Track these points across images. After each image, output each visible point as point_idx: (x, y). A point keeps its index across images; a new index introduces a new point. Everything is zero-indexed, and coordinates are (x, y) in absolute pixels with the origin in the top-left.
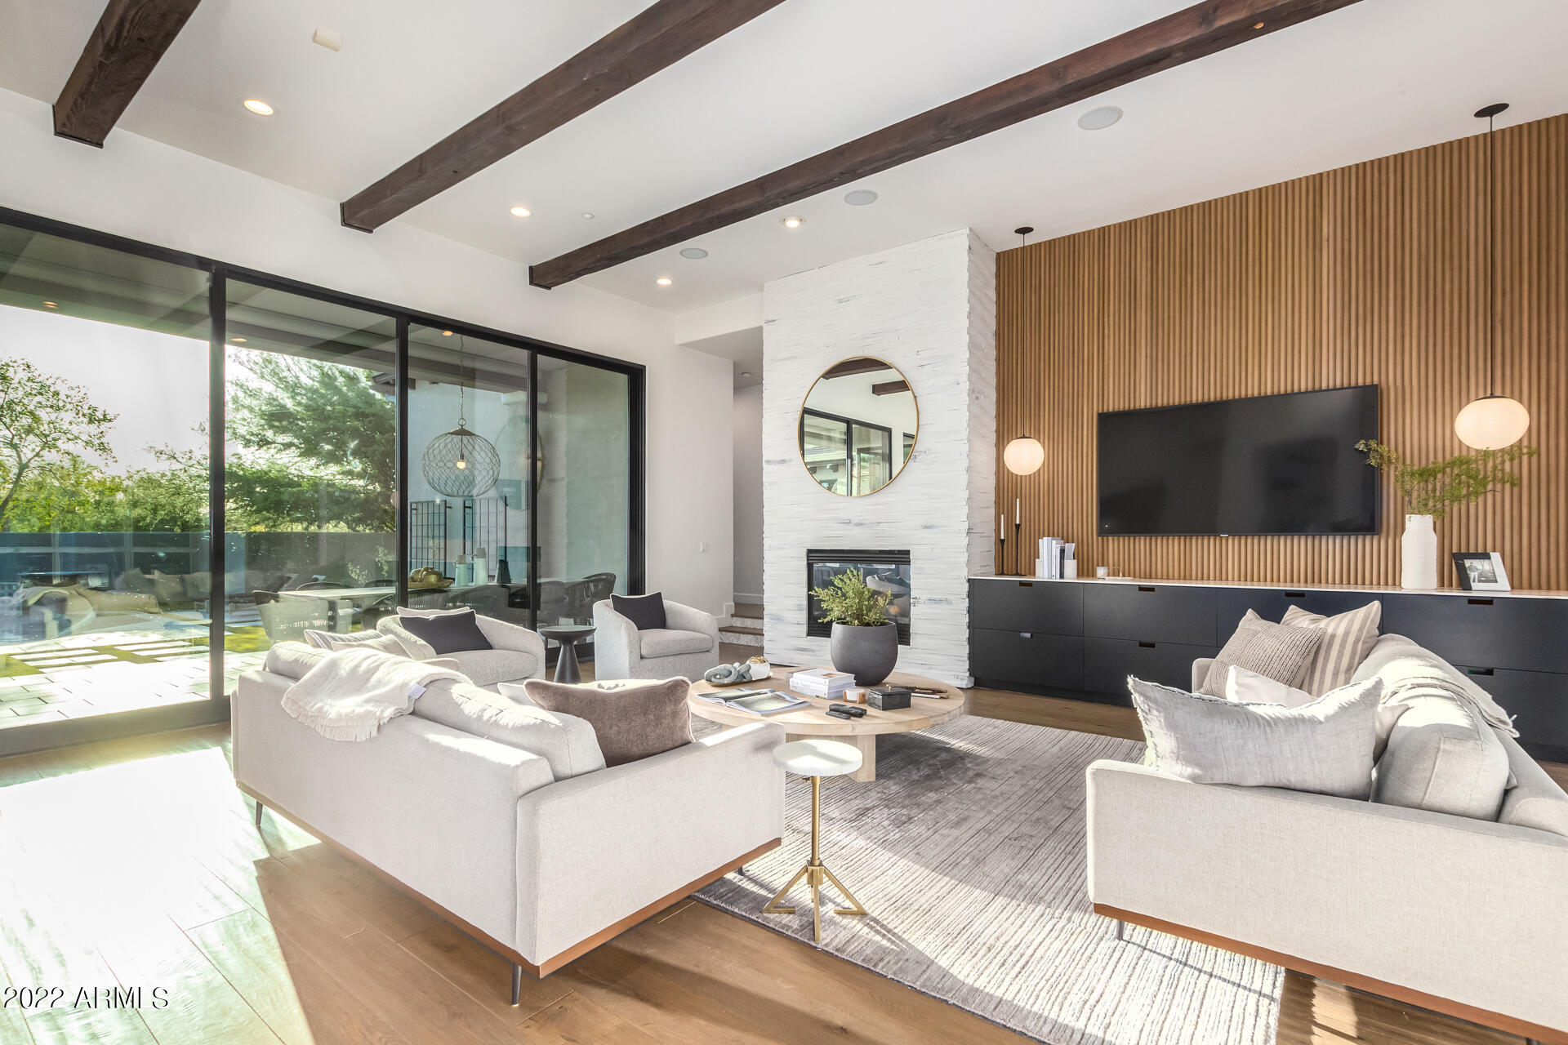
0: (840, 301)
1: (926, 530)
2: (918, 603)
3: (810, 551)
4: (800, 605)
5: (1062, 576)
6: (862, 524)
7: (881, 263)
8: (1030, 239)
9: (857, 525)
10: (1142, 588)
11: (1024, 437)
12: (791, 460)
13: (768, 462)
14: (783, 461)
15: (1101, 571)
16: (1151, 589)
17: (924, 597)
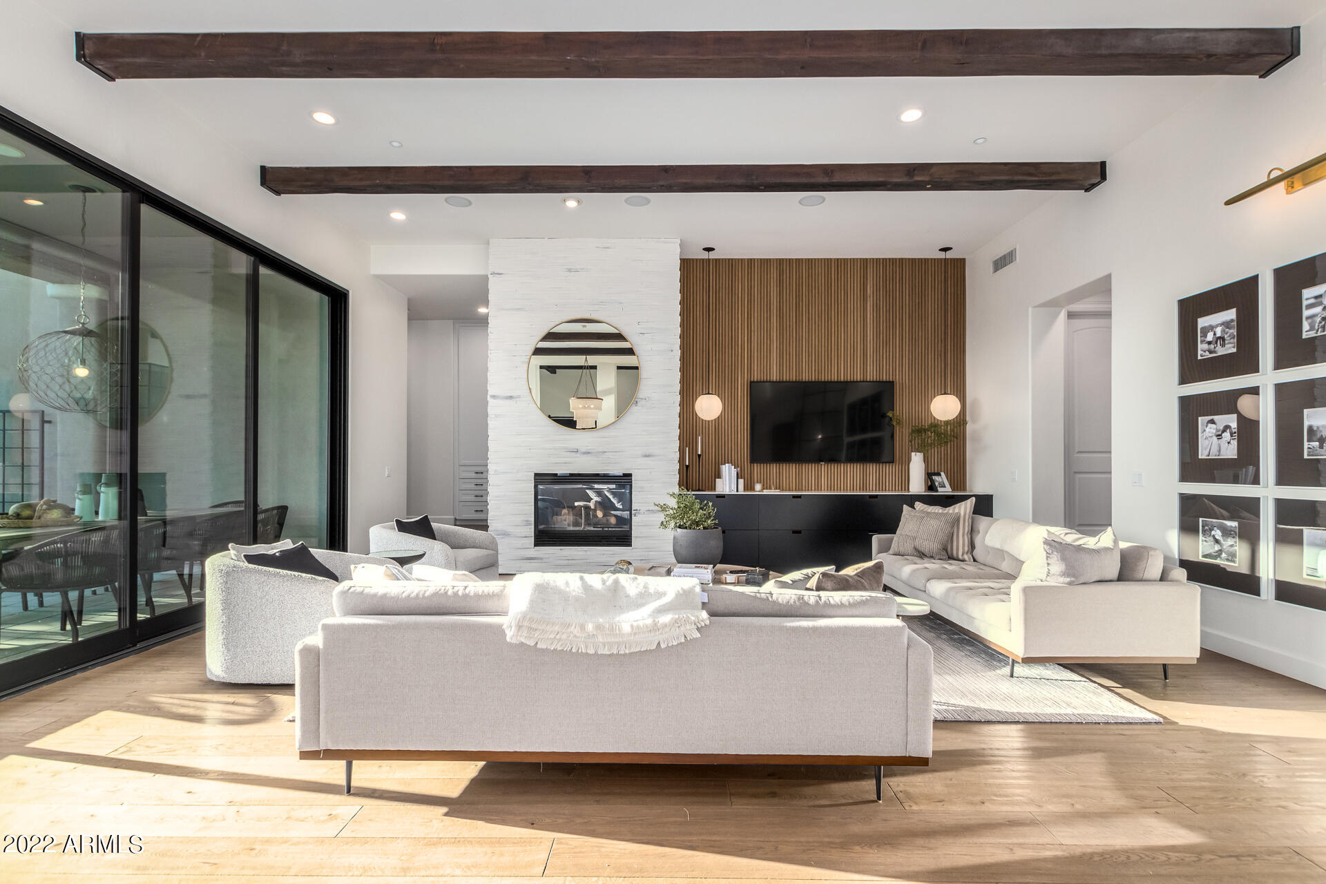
0: (570, 270)
1: (645, 458)
2: (639, 513)
3: (536, 475)
4: (527, 521)
5: (737, 491)
6: (589, 453)
7: (608, 248)
8: (712, 255)
9: (584, 453)
10: (795, 497)
11: (709, 394)
12: (519, 397)
13: (494, 397)
14: (511, 397)
15: (758, 487)
16: (799, 497)
17: (643, 509)
